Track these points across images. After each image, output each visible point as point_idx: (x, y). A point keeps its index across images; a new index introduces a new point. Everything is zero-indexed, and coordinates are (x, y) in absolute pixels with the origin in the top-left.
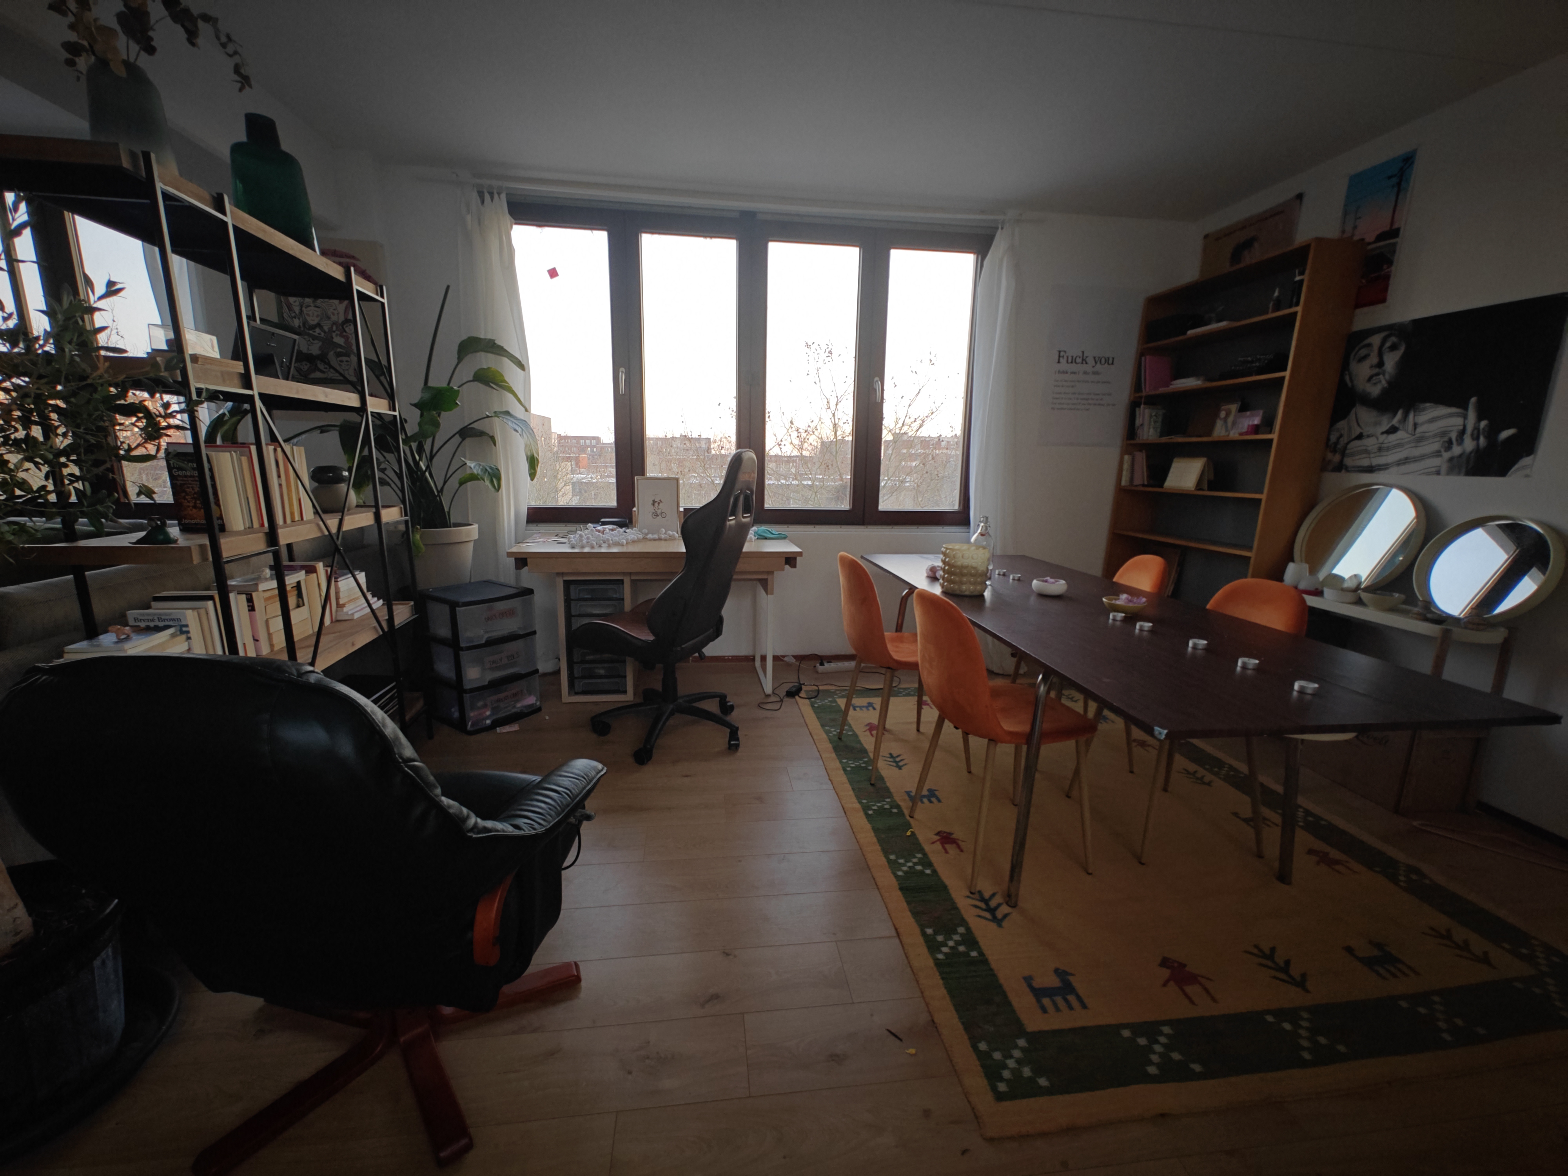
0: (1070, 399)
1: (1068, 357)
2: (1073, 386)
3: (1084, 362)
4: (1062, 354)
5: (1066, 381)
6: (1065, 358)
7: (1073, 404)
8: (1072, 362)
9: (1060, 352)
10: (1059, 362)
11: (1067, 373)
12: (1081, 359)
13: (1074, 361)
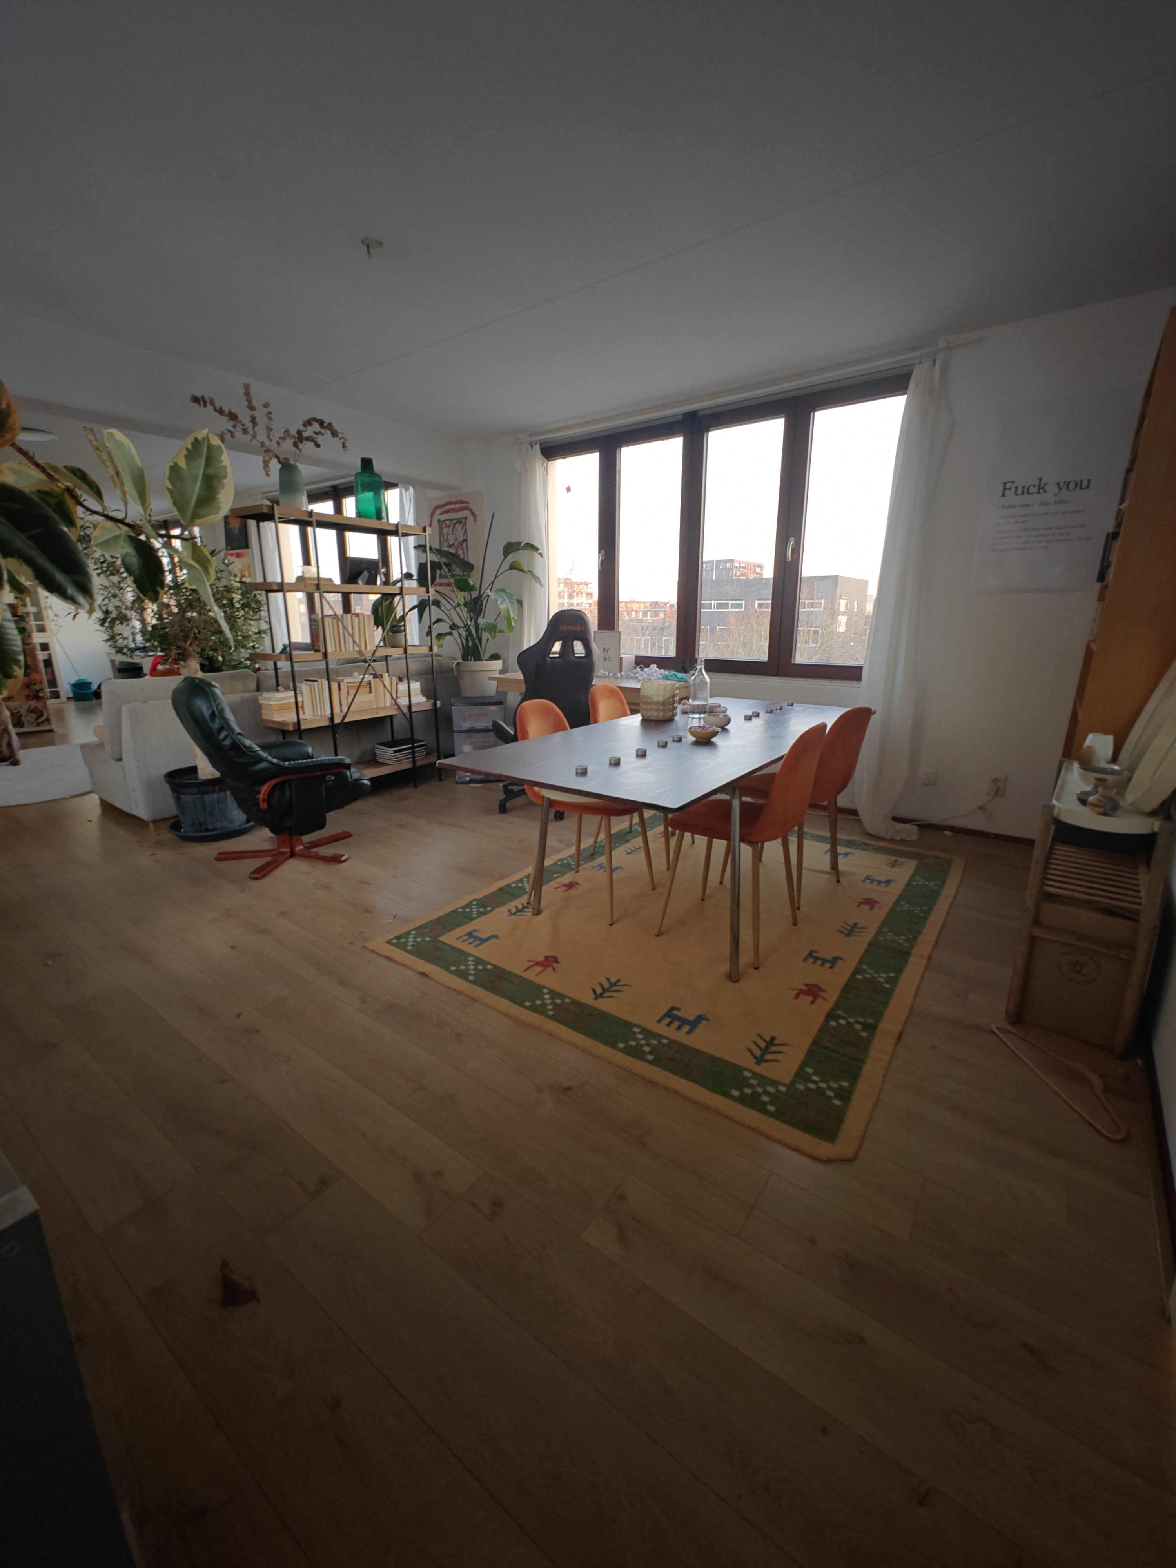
0: (1019, 537)
1: (1016, 488)
2: (1023, 522)
3: (1041, 491)
4: (1008, 486)
5: (1013, 517)
6: (1013, 490)
7: (1022, 543)
8: (1022, 493)
9: (1005, 484)
10: (1003, 495)
11: (1015, 506)
12: (1037, 488)
13: (1026, 491)
